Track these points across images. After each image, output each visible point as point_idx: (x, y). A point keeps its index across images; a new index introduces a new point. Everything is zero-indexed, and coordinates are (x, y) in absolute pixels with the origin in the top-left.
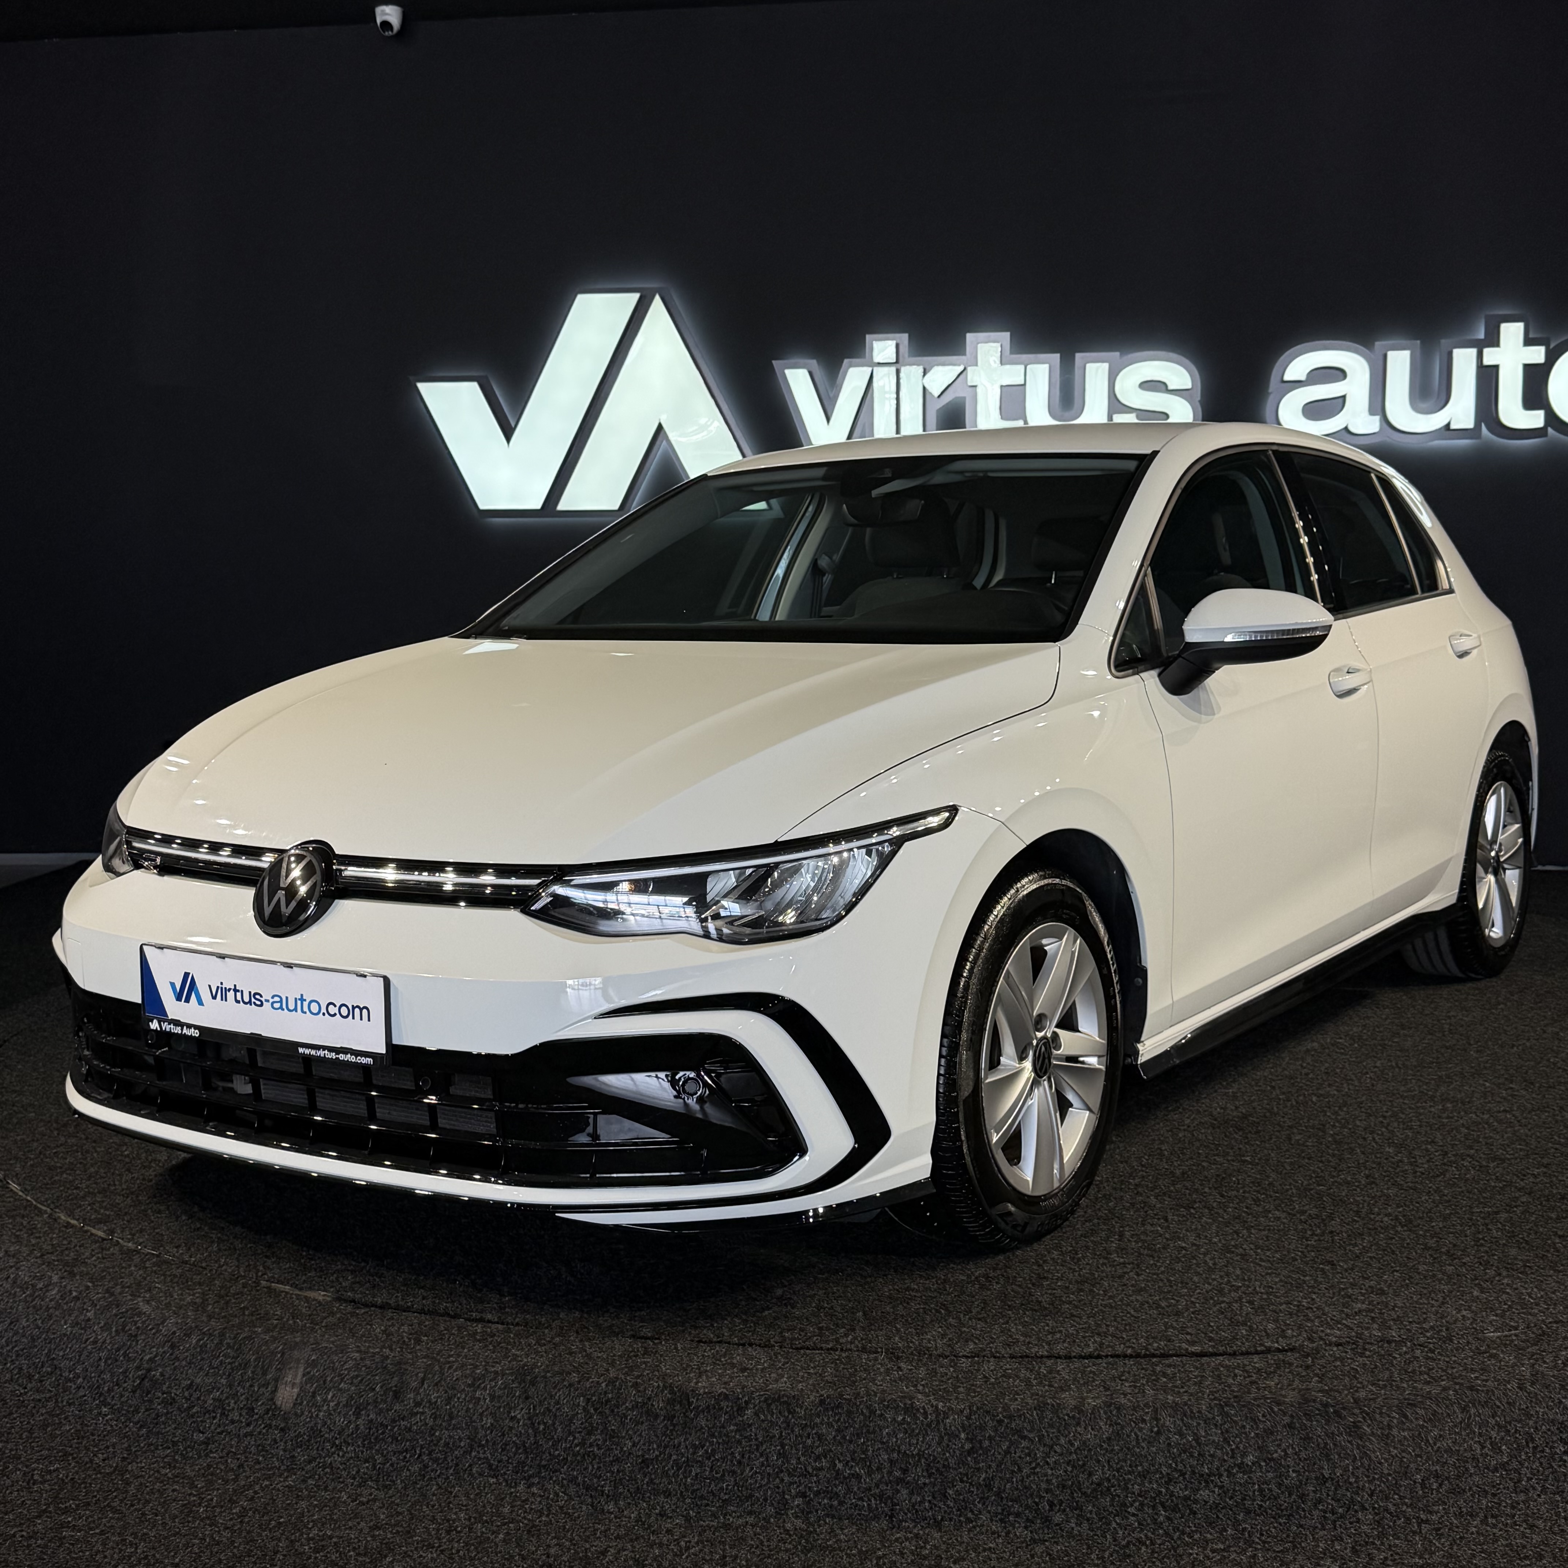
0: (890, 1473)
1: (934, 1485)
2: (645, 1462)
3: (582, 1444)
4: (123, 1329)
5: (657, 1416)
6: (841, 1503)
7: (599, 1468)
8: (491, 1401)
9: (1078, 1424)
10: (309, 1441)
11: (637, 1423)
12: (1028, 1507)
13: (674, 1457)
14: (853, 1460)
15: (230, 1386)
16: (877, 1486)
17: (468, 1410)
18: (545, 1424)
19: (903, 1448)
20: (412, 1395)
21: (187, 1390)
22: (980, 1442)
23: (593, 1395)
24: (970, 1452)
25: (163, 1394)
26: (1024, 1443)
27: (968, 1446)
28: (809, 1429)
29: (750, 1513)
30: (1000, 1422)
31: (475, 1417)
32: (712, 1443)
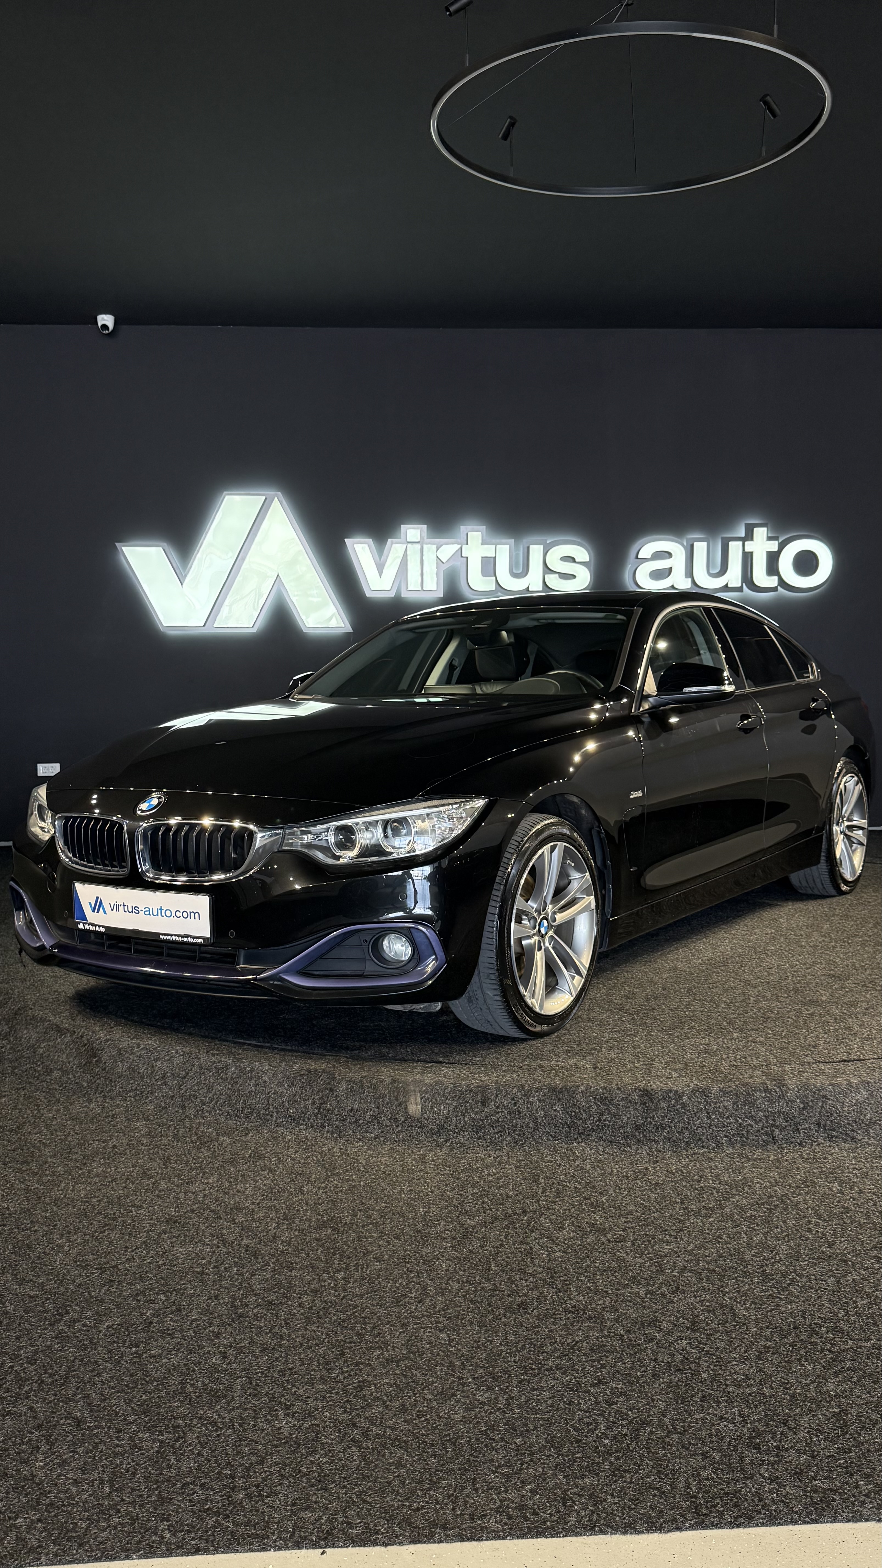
0: (767, 1122)
1: (791, 1126)
2: (637, 1128)
3: (599, 1120)
4: (292, 1084)
5: (636, 1103)
6: (747, 1139)
7: (613, 1132)
8: (540, 1102)
9: (851, 1092)
10: (439, 1131)
11: (627, 1108)
12: (841, 1133)
13: (654, 1123)
14: (746, 1117)
15: (378, 1108)
16: (762, 1129)
17: (528, 1108)
18: (575, 1112)
19: (770, 1110)
20: (493, 1103)
21: (351, 1112)
22: (807, 1103)
23: (597, 1095)
24: (804, 1108)
25: (336, 1115)
26: (830, 1102)
27: (802, 1106)
28: (718, 1104)
29: (703, 1147)
30: (814, 1093)
31: (534, 1111)
32: (671, 1115)
